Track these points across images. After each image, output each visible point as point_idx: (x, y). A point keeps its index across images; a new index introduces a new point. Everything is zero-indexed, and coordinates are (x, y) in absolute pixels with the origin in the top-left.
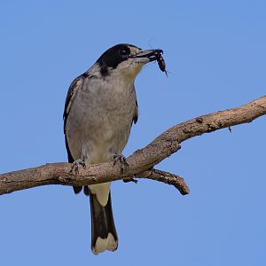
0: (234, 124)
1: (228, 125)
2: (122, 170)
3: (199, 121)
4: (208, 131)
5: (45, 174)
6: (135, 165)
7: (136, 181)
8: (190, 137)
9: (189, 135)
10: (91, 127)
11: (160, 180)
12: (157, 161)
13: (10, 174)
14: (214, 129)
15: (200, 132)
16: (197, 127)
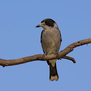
0: (88, 43)
1: (87, 43)
2: (57, 56)
3: (79, 42)
4: (81, 45)
5: (35, 58)
6: (61, 55)
7: (61, 59)
8: (76, 47)
9: (76, 46)
10: (48, 43)
11: (68, 59)
12: (67, 54)
13: (26, 58)
14: (83, 45)
15: (79, 46)
16: (78, 44)
